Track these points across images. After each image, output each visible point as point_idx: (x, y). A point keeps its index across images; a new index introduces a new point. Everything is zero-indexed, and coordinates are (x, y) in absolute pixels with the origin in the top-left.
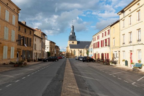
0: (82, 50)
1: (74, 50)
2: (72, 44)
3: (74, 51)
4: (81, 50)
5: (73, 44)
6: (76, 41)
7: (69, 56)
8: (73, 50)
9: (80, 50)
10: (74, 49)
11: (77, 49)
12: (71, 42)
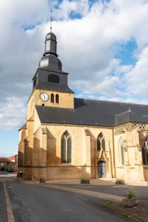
0: (107, 133)
1: (66, 133)
2: (49, 104)
3: (63, 141)
4: (100, 135)
5: (55, 105)
6: (70, 92)
7: (35, 171)
8: (57, 130)
9: (96, 132)
10: (63, 128)
11: (82, 129)
12: (46, 95)
